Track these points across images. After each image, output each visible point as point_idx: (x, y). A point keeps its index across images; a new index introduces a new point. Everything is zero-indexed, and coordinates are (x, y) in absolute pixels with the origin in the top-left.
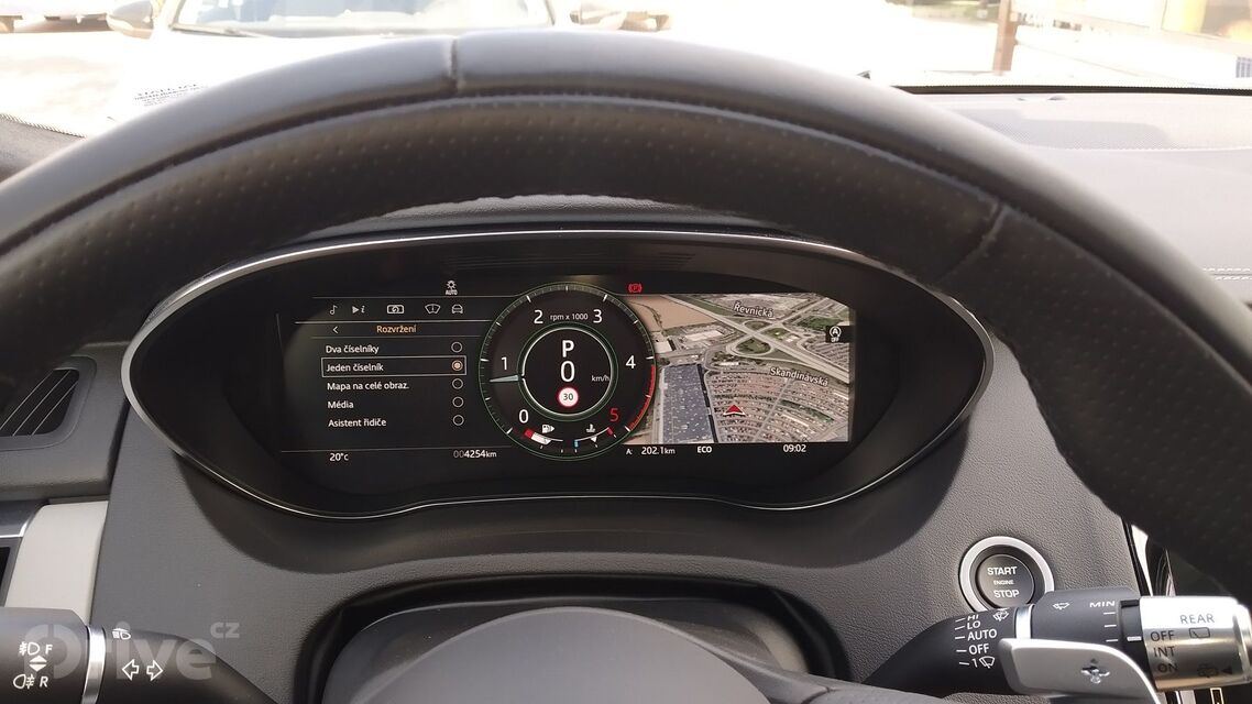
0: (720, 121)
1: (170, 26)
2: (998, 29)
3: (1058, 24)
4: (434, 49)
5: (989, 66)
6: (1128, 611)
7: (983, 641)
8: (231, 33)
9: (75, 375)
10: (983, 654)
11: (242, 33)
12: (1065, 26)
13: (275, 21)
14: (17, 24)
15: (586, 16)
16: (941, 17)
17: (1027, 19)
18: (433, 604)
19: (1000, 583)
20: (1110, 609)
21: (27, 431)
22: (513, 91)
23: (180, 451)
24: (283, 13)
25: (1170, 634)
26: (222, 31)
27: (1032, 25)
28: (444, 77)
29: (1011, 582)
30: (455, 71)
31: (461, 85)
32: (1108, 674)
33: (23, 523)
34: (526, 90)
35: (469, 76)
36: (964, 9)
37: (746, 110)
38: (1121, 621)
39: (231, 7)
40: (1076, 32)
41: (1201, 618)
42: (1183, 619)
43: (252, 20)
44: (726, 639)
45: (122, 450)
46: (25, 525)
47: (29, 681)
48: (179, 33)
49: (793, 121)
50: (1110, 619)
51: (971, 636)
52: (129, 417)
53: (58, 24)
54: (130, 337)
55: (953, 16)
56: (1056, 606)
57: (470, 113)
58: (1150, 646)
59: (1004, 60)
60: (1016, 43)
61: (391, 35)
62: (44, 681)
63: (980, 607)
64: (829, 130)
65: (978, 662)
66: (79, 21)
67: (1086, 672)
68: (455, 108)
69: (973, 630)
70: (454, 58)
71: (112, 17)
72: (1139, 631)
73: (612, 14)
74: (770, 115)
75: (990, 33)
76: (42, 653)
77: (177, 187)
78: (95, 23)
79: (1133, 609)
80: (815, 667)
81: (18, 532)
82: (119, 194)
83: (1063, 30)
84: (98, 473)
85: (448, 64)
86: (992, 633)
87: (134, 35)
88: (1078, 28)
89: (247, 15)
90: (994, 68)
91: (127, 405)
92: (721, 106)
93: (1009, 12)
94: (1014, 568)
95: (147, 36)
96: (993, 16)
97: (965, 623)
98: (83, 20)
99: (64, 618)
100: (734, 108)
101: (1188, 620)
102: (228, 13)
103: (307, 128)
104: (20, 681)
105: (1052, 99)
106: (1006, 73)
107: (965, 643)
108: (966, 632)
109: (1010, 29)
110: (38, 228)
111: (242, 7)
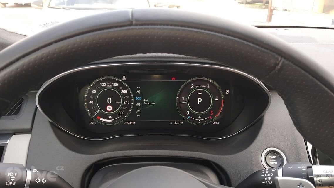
0: (205, 34)
1: (48, 6)
2: (268, 11)
3: (284, 10)
4: (127, 12)
5: (266, 21)
6: (309, 169)
7: (269, 177)
8: (64, 8)
9: (23, 100)
10: (269, 180)
11: (67, 8)
12: (286, 10)
13: (76, 6)
14: (7, 5)
15: (158, 5)
16: (253, 7)
17: (276, 9)
18: (119, 163)
19: (272, 160)
20: (304, 168)
21: (9, 115)
22: (148, 24)
23: (51, 121)
24: (78, 3)
25: (321, 176)
26: (61, 8)
27: (277, 10)
28: (129, 21)
29: (275, 160)
30: (132, 19)
31: (134, 22)
32: (305, 187)
33: (8, 139)
34: (152, 24)
35: (136, 20)
36: (259, 5)
37: (212, 31)
38: (307, 172)
39: (64, 2)
40: (289, 12)
41: (329, 172)
42: (324, 172)
43: (69, 5)
44: (199, 175)
45: (35, 120)
46: (8, 140)
47: (10, 184)
48: (50, 8)
49: (225, 34)
50: (304, 171)
51: (266, 175)
52: (37, 111)
53: (18, 5)
54: (38, 89)
55: (256, 7)
56: (289, 167)
57: (136, 30)
58: (316, 179)
59: (270, 19)
60: (273, 15)
61: (107, 10)
62: (14, 183)
63: (267, 167)
64: (234, 37)
65: (268, 182)
66: (23, 5)
67: (299, 186)
68: (132, 29)
69: (266, 174)
70: (132, 15)
71: (32, 4)
72: (312, 175)
73: (165, 5)
74: (219, 32)
75: (266, 12)
76: (14, 176)
77: (56, 49)
78: (27, 5)
79: (311, 169)
80: (222, 183)
81: (7, 142)
82: (40, 51)
83: (285, 11)
84: (28, 126)
85: (131, 17)
86: (272, 174)
87: (38, 9)
88: (289, 11)
89: (68, 4)
90: (267, 21)
91: (37, 108)
92: (205, 30)
93: (271, 6)
94: (276, 156)
95: (41, 9)
96: (267, 7)
97: (264, 171)
98: (24, 4)
99: (19, 166)
100: (209, 30)
101: (326, 172)
102: (63, 3)
103: (92, 34)
104: (8, 183)
105: (285, 30)
106: (270, 22)
107: (264, 177)
108: (264, 174)
109: (271, 11)
110: (17, 60)
111: (67, 2)
